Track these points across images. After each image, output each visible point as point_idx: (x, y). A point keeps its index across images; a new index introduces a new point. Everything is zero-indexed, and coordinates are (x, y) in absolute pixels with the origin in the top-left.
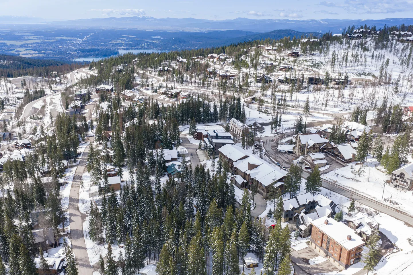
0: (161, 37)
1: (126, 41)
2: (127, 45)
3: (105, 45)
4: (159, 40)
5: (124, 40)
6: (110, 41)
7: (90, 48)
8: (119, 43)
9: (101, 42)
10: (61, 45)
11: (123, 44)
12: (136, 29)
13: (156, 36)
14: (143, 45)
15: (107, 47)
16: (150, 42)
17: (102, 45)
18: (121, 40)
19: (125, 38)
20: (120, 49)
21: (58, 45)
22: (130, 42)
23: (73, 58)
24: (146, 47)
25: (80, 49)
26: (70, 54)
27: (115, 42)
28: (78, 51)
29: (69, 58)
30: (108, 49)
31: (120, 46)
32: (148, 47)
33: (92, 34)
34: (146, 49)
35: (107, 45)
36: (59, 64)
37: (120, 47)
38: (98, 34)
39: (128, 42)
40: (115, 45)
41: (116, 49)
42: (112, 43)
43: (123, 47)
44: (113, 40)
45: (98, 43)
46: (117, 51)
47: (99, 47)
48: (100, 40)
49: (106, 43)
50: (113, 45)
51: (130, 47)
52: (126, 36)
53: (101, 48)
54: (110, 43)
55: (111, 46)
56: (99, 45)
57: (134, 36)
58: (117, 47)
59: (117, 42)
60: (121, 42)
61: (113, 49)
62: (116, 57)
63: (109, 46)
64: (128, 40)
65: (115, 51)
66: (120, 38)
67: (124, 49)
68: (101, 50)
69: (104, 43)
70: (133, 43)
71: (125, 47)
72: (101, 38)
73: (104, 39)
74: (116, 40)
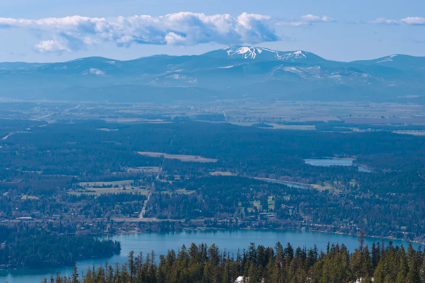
0: (359, 161)
1: (160, 186)
2: (163, 206)
3: (42, 208)
4: (346, 180)
5: (149, 180)
6: (72, 184)
8: (121, 197)
9: (26, 191)
11: (144, 198)
12: (221, 117)
13: (331, 156)
14: (257, 204)
15: (54, 219)
16: (294, 192)
17: (26, 206)
18: (136, 179)
19: (156, 169)
20: (127, 229)
22: (183, 191)
24: (272, 217)
27: (99, 192)
30: (61, 229)
31: (131, 212)
32: (283, 215)
34: (273, 227)
35: (56, 208)
37: (128, 220)
38: (8, 147)
39: (172, 188)
40: (102, 205)
41: (104, 227)
42: (83, 197)
43: (145, 216)
44: (91, 181)
45: (5, 194)
46: (107, 239)
47: (9, 215)
48: (18, 181)
49: (50, 193)
50: (86, 204)
51: (181, 215)
52: (162, 157)
53: (19, 224)
54: (71, 192)
55: (79, 209)
56: (11, 204)
57: (206, 157)
58: (109, 218)
59: (114, 191)
60: (136, 188)
61: (88, 227)
62: (101, 272)
63: (66, 211)
64: (173, 178)
65: (98, 242)
66: (131, 169)
67: (150, 231)
68: (19, 236)
69: (37, 198)
70: (199, 197)
71: (155, 219)
72: (24, 168)
73: (39, 172)
74: (106, 180)
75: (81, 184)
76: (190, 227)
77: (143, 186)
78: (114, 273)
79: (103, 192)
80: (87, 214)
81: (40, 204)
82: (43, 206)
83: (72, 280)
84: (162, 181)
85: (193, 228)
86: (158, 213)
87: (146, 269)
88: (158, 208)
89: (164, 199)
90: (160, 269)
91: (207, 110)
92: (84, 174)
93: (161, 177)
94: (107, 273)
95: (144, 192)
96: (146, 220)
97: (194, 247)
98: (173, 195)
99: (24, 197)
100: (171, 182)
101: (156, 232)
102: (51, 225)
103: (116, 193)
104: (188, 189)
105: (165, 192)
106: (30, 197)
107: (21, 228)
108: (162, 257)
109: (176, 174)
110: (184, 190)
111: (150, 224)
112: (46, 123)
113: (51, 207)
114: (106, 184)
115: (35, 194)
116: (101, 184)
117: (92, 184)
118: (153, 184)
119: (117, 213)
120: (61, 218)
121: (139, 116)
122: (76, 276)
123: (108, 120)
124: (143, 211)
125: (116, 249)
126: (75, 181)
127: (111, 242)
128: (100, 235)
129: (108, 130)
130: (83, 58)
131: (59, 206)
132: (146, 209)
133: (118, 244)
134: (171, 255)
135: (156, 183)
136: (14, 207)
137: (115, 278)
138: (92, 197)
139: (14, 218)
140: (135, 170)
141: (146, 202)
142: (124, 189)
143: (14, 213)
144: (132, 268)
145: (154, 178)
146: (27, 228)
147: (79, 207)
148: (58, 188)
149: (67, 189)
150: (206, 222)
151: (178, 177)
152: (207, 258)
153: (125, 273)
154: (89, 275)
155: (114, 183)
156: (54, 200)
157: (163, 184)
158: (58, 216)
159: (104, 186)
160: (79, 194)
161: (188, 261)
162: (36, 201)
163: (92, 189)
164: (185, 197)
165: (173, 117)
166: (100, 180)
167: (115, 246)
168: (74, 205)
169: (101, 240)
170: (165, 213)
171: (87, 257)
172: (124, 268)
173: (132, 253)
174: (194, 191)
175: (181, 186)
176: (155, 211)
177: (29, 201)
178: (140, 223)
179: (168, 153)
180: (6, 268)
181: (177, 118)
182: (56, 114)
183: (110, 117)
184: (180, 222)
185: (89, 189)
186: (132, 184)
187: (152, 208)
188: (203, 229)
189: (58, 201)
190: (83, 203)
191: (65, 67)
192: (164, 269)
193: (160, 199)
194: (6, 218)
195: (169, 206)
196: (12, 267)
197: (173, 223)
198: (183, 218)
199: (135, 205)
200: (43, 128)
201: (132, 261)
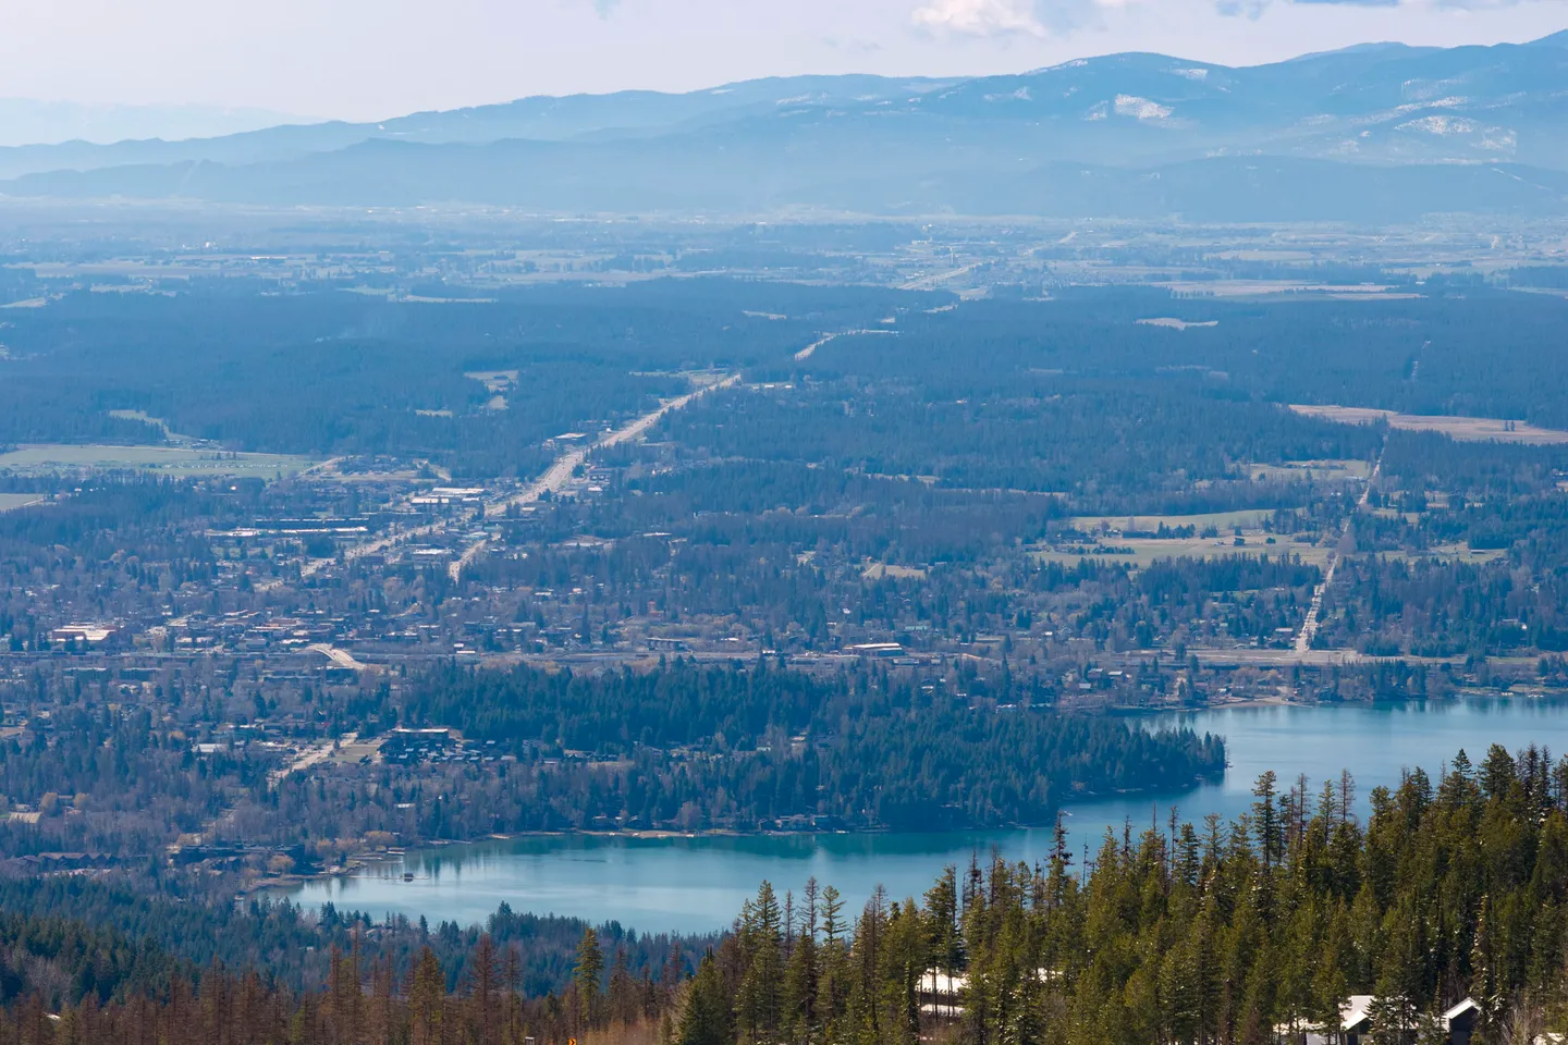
1: (1373, 533)
2: (1386, 607)
3: (936, 612)
5: (1328, 511)
6: (1050, 521)
7: (648, 663)
8: (1226, 576)
9: (879, 549)
10: (97, 606)
11: (1313, 576)
15: (984, 652)
17: (880, 604)
18: (1282, 506)
19: (1358, 471)
20: (1251, 690)
21: (37, 592)
22: (1457, 552)
23: (306, 867)
25: (453, 671)
26: (251, 771)
27: (1146, 554)
28: (420, 708)
29: (227, 853)
30: (1006, 688)
31: (1262, 627)
33: (711, 382)
35: (987, 610)
36: (46, 973)
37: (1250, 655)
38: (814, 386)
39: (1416, 540)
40: (1156, 601)
41: (1163, 684)
42: (1087, 572)
43: (1317, 643)
44: (1114, 512)
45: (804, 559)
46: (1174, 726)
47: (816, 638)
48: (849, 510)
49: (967, 556)
50: (1097, 598)
51: (1454, 642)
52: (1381, 423)
53: (853, 668)
54: (1046, 555)
55: (1073, 616)
56: (826, 594)
57: (1546, 425)
58: (1181, 650)
59: (1199, 549)
60: (1282, 540)
61: (1105, 682)
62: (1154, 847)
63: (1025, 622)
64: (1420, 506)
65: (1140, 736)
66: (1264, 469)
67: (1334, 699)
68: (855, 712)
69: (920, 574)
70: (1520, 574)
71: (1351, 656)
72: (874, 466)
73: (929, 480)
74: (1174, 509)
75: (1079, 523)
76: (1485, 684)
77: (1308, 530)
78: (1201, 853)
79: (1161, 556)
80: (1101, 635)
81: (929, 597)
82: (943, 605)
83: (1046, 875)
84: (1382, 512)
85: (1496, 689)
86: (1366, 636)
87: (1319, 839)
88: (1364, 614)
89: (1386, 583)
90: (1372, 839)
91: (1550, 251)
92: (1092, 485)
93: (1375, 500)
94: (1175, 854)
95: (1313, 556)
96: (1320, 658)
97: (1499, 758)
98: (1421, 566)
99: (873, 571)
100: (1413, 518)
101: (1356, 702)
102: (970, 671)
103: (1207, 559)
104: (1480, 544)
105: (1391, 556)
106: (895, 571)
107: (863, 686)
108: (1380, 796)
109: (1431, 487)
110: (1463, 546)
111: (1336, 672)
112: (955, 298)
113: (971, 609)
114: (1173, 522)
115: (911, 560)
116: (1153, 522)
117: (1118, 523)
118: (1346, 525)
119: (1212, 630)
120: (1008, 646)
121: (1293, 274)
122: (1061, 859)
123: (1181, 288)
124: (1311, 625)
125: (1210, 764)
126: (1057, 512)
127: (1188, 737)
128: (1152, 713)
129: (1181, 325)
130: (1089, 59)
131: (999, 603)
132: (1320, 617)
133: (1217, 747)
134: (1415, 787)
135: (1358, 521)
136: (836, 604)
137: (1206, 872)
138: (1122, 571)
139: (837, 647)
140: (1281, 474)
141: (1319, 590)
142: (1239, 543)
143: (836, 628)
144: (1270, 834)
145: (1350, 502)
146: (885, 683)
147: (1070, 608)
148: (996, 536)
149: (1027, 541)
150: (1544, 668)
151: (1438, 500)
152: (1550, 802)
153: (1244, 855)
154: (1108, 856)
155: (1200, 521)
156: (983, 583)
157: (1383, 526)
158: (995, 641)
159: (1165, 533)
160: (1071, 562)
161: (1477, 812)
162: (915, 586)
163: (1121, 543)
164: (1465, 573)
165: (1422, 275)
166: (1151, 511)
167: (1204, 755)
168: (1056, 599)
169: (1153, 732)
170: (1392, 632)
171: (1100, 792)
172: (1239, 834)
173: (1268, 780)
174: (1500, 553)
175: (1450, 531)
176: (1352, 626)
177: (891, 583)
178: (1298, 670)
179: (1402, 410)
180: (807, 827)
181: (1436, 280)
182: (987, 267)
183: (1187, 277)
184: (1446, 667)
185: (1108, 542)
186: (1267, 526)
187: (1340, 614)
188: (1535, 693)
189: (995, 585)
190: (1085, 595)
191: (1022, 93)
192: (1386, 838)
193: (1374, 582)
194: (808, 646)
195: (1407, 607)
196: (831, 824)
197: (1422, 672)
198: (1461, 650)
199: (1278, 600)
200: (943, 317)
201: (1268, 810)
